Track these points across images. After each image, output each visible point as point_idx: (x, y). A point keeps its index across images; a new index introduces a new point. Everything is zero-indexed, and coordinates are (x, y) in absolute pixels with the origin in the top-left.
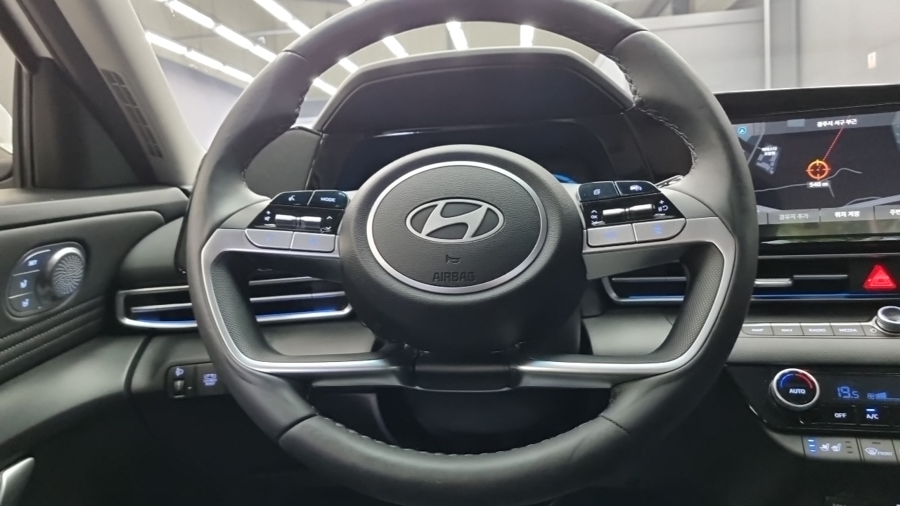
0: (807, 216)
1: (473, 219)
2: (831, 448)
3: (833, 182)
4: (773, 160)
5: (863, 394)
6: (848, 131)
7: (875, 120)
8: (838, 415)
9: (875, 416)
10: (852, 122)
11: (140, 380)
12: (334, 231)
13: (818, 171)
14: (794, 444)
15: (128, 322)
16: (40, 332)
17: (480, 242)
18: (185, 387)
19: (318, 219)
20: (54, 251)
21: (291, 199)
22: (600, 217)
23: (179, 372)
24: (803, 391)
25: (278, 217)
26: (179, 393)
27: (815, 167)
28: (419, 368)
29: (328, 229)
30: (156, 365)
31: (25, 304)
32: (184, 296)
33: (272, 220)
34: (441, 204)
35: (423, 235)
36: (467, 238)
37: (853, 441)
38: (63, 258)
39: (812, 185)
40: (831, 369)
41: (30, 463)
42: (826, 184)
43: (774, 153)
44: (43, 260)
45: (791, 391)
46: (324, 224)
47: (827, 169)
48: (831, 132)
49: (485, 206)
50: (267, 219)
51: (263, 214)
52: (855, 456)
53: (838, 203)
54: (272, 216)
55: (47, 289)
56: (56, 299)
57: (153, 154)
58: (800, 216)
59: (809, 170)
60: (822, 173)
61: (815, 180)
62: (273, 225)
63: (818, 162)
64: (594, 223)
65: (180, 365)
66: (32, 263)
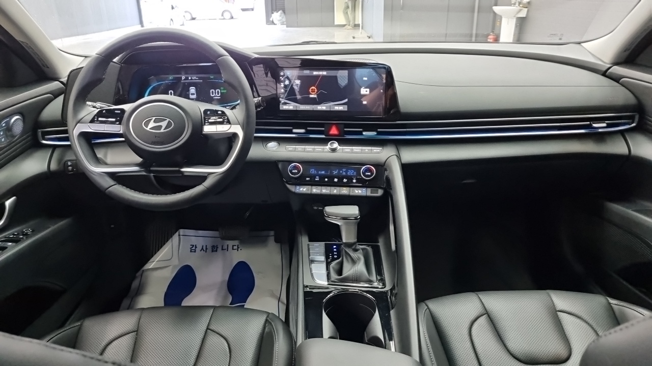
0: (309, 107)
1: (164, 124)
2: (303, 189)
3: (317, 95)
4: (299, 85)
5: (318, 172)
6: (323, 76)
7: (332, 73)
8: (307, 179)
9: (318, 179)
10: (325, 73)
11: (53, 166)
12: (120, 124)
13: (313, 91)
14: (292, 188)
15: (44, 142)
16: (9, 150)
17: (167, 132)
18: (73, 170)
19: (114, 120)
20: (11, 119)
21: (104, 112)
22: (208, 122)
23: (69, 163)
24: (296, 171)
25: (100, 119)
26: (71, 172)
27: (312, 89)
28: (151, 169)
29: (118, 123)
30: (60, 161)
31: (3, 140)
32: (66, 132)
33: (98, 120)
34: (154, 118)
35: (148, 129)
36: (162, 130)
37: (310, 187)
38: (15, 121)
39: (311, 96)
40: (307, 163)
41: (15, 199)
42: (315, 96)
43: (299, 83)
44: (7, 123)
45: (293, 171)
46: (116, 121)
47: (316, 90)
48: (318, 76)
49: (168, 120)
50: (96, 119)
51: (94, 118)
52: (309, 192)
53: (319, 103)
54: (98, 119)
55: (10, 133)
56: (13, 136)
57: (44, 66)
58: (307, 107)
59: (310, 90)
60: (314, 92)
61: (312, 94)
62: (98, 122)
63: (313, 87)
64: (206, 124)
65: (70, 161)
66: (4, 125)
